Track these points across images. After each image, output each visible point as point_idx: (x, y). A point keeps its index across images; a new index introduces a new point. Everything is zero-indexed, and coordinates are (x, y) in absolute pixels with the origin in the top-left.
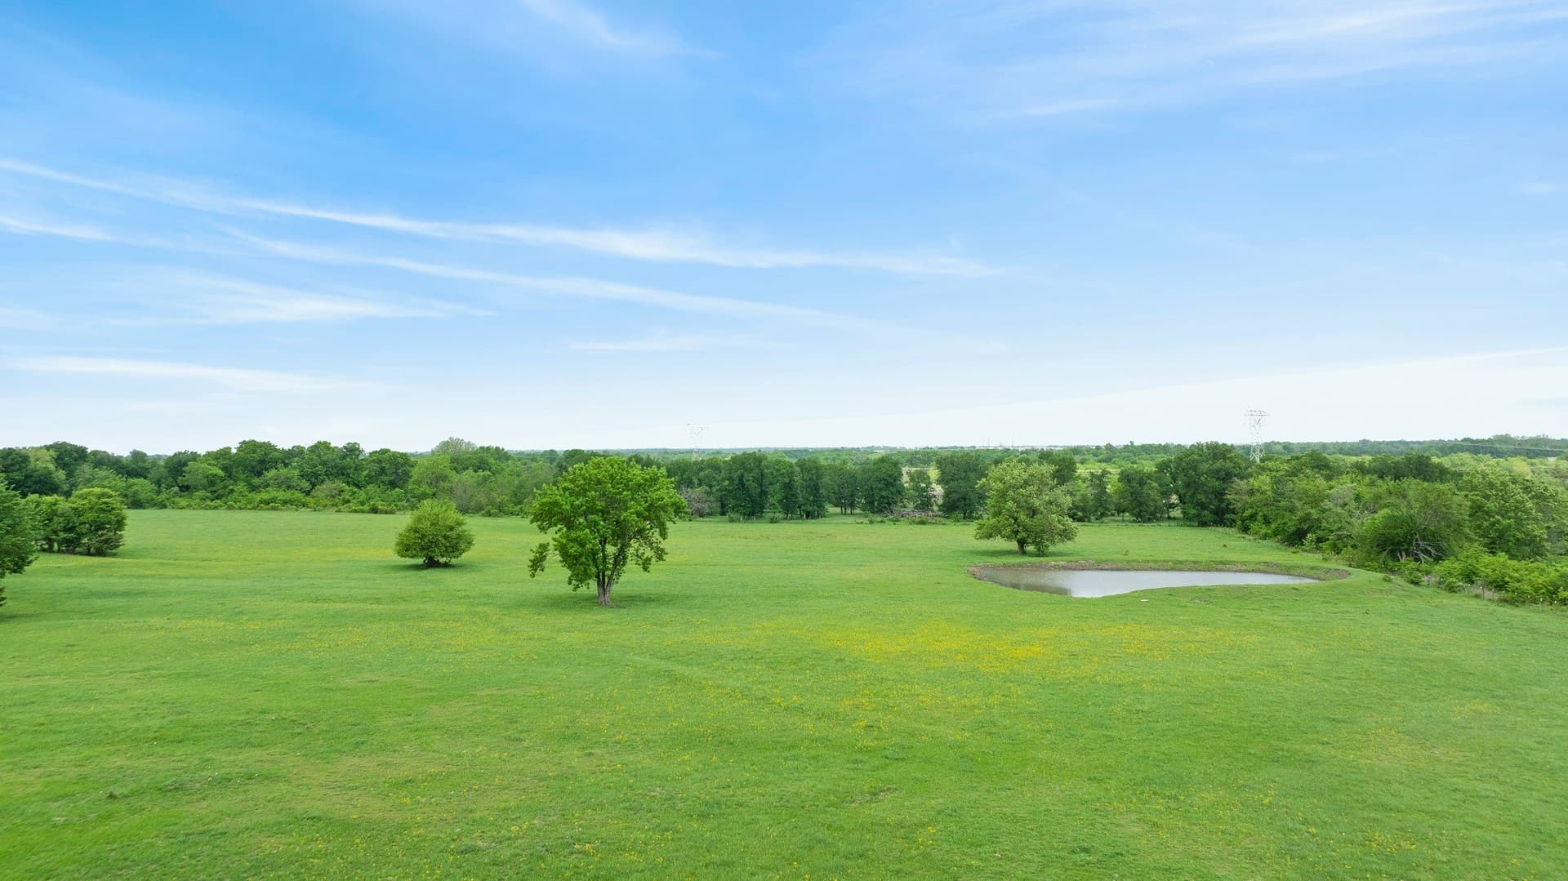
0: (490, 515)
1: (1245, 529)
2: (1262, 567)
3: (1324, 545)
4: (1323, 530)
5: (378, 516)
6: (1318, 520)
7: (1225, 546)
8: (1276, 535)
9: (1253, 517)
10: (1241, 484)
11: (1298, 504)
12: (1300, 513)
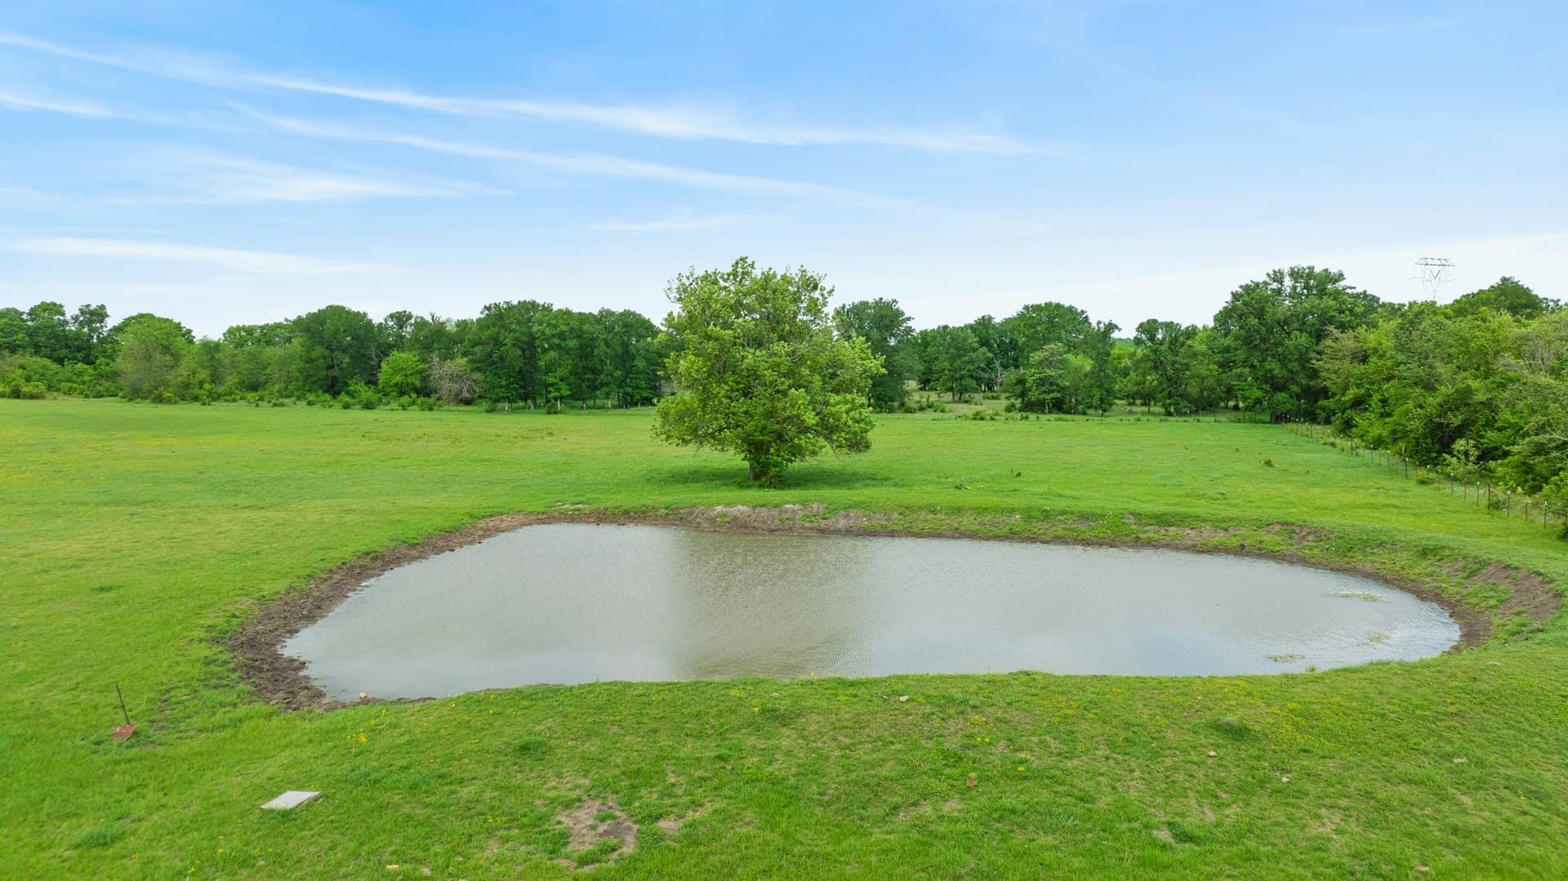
0: (161, 401)
1: (1347, 427)
2: (1271, 540)
3: (1498, 467)
4: (1500, 430)
5: (18, 401)
6: (1487, 404)
7: (1268, 463)
8: (1395, 441)
9: (1359, 403)
10: (1347, 341)
11: (1442, 369)
12: (1445, 390)
